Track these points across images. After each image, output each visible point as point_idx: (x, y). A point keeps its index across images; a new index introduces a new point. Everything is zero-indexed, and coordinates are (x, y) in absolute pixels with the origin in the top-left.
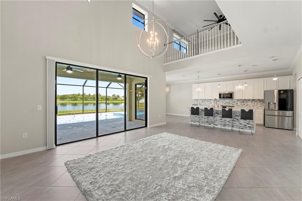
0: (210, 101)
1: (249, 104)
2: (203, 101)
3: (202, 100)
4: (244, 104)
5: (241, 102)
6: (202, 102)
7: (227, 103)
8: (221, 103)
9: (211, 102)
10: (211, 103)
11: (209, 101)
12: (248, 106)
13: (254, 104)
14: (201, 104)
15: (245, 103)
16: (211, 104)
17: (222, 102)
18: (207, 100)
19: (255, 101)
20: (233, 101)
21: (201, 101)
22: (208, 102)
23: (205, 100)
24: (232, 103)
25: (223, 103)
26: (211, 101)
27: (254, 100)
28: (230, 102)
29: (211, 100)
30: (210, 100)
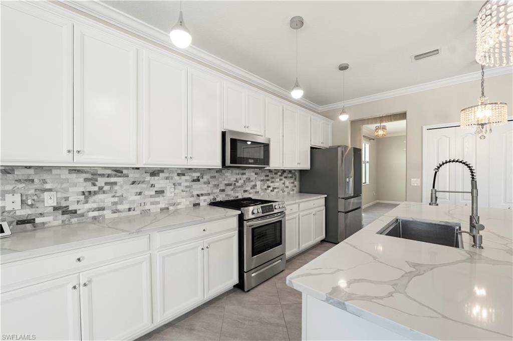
0: (154, 180)
1: (277, 185)
2: (101, 182)
3: (92, 175)
4: (269, 187)
5: (263, 180)
6: (88, 195)
7: (229, 185)
8: (206, 189)
9: (157, 188)
10: (160, 192)
11: (148, 178)
12: (275, 190)
13: (284, 184)
14: (82, 208)
15: (269, 183)
16: (160, 199)
17: (213, 182)
18: (133, 175)
19: (285, 175)
20: (245, 177)
21: (80, 184)
22: (137, 188)
23: (118, 172)
24: (242, 186)
25: (217, 186)
26: (160, 182)
27: (284, 171)
28: (237, 181)
29: (162, 171)
30: (154, 173)
